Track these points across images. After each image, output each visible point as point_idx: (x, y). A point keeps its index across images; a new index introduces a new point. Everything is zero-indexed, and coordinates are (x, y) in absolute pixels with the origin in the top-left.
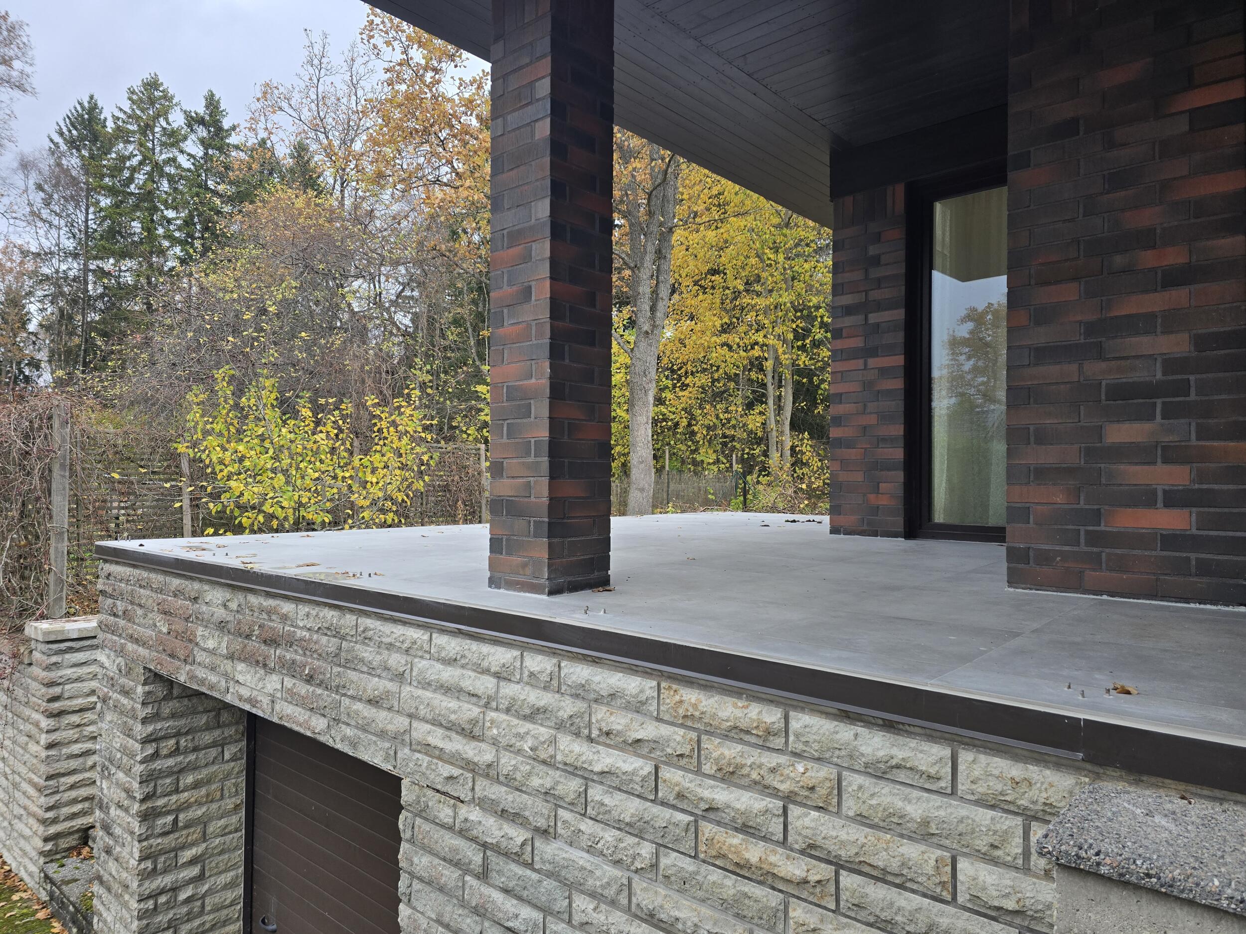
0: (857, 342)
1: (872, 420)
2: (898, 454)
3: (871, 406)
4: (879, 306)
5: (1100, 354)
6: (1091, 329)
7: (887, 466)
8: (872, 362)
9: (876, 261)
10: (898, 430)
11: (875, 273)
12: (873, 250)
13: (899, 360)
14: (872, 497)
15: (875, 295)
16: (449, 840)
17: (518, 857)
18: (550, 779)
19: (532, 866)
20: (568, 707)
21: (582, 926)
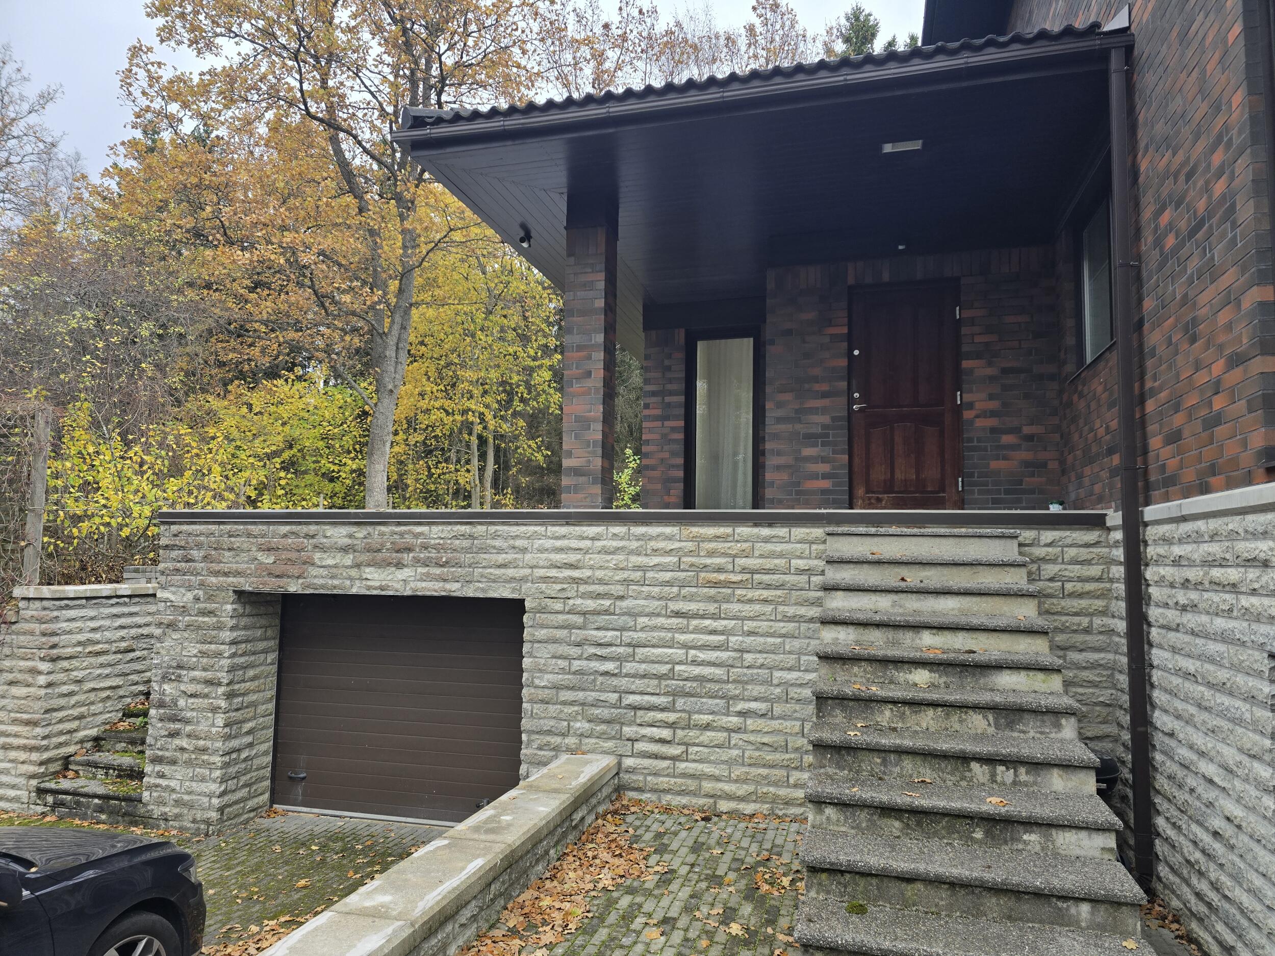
0: (658, 412)
1: (666, 455)
2: (680, 474)
3: (666, 448)
4: (671, 393)
5: (800, 422)
6: (797, 411)
7: (675, 480)
8: (667, 423)
9: (669, 368)
10: (680, 461)
11: (669, 375)
12: (667, 363)
13: (681, 423)
14: (666, 497)
15: (669, 387)
16: (561, 617)
17: (607, 612)
18: (625, 575)
19: (614, 614)
20: (634, 545)
21: (642, 629)
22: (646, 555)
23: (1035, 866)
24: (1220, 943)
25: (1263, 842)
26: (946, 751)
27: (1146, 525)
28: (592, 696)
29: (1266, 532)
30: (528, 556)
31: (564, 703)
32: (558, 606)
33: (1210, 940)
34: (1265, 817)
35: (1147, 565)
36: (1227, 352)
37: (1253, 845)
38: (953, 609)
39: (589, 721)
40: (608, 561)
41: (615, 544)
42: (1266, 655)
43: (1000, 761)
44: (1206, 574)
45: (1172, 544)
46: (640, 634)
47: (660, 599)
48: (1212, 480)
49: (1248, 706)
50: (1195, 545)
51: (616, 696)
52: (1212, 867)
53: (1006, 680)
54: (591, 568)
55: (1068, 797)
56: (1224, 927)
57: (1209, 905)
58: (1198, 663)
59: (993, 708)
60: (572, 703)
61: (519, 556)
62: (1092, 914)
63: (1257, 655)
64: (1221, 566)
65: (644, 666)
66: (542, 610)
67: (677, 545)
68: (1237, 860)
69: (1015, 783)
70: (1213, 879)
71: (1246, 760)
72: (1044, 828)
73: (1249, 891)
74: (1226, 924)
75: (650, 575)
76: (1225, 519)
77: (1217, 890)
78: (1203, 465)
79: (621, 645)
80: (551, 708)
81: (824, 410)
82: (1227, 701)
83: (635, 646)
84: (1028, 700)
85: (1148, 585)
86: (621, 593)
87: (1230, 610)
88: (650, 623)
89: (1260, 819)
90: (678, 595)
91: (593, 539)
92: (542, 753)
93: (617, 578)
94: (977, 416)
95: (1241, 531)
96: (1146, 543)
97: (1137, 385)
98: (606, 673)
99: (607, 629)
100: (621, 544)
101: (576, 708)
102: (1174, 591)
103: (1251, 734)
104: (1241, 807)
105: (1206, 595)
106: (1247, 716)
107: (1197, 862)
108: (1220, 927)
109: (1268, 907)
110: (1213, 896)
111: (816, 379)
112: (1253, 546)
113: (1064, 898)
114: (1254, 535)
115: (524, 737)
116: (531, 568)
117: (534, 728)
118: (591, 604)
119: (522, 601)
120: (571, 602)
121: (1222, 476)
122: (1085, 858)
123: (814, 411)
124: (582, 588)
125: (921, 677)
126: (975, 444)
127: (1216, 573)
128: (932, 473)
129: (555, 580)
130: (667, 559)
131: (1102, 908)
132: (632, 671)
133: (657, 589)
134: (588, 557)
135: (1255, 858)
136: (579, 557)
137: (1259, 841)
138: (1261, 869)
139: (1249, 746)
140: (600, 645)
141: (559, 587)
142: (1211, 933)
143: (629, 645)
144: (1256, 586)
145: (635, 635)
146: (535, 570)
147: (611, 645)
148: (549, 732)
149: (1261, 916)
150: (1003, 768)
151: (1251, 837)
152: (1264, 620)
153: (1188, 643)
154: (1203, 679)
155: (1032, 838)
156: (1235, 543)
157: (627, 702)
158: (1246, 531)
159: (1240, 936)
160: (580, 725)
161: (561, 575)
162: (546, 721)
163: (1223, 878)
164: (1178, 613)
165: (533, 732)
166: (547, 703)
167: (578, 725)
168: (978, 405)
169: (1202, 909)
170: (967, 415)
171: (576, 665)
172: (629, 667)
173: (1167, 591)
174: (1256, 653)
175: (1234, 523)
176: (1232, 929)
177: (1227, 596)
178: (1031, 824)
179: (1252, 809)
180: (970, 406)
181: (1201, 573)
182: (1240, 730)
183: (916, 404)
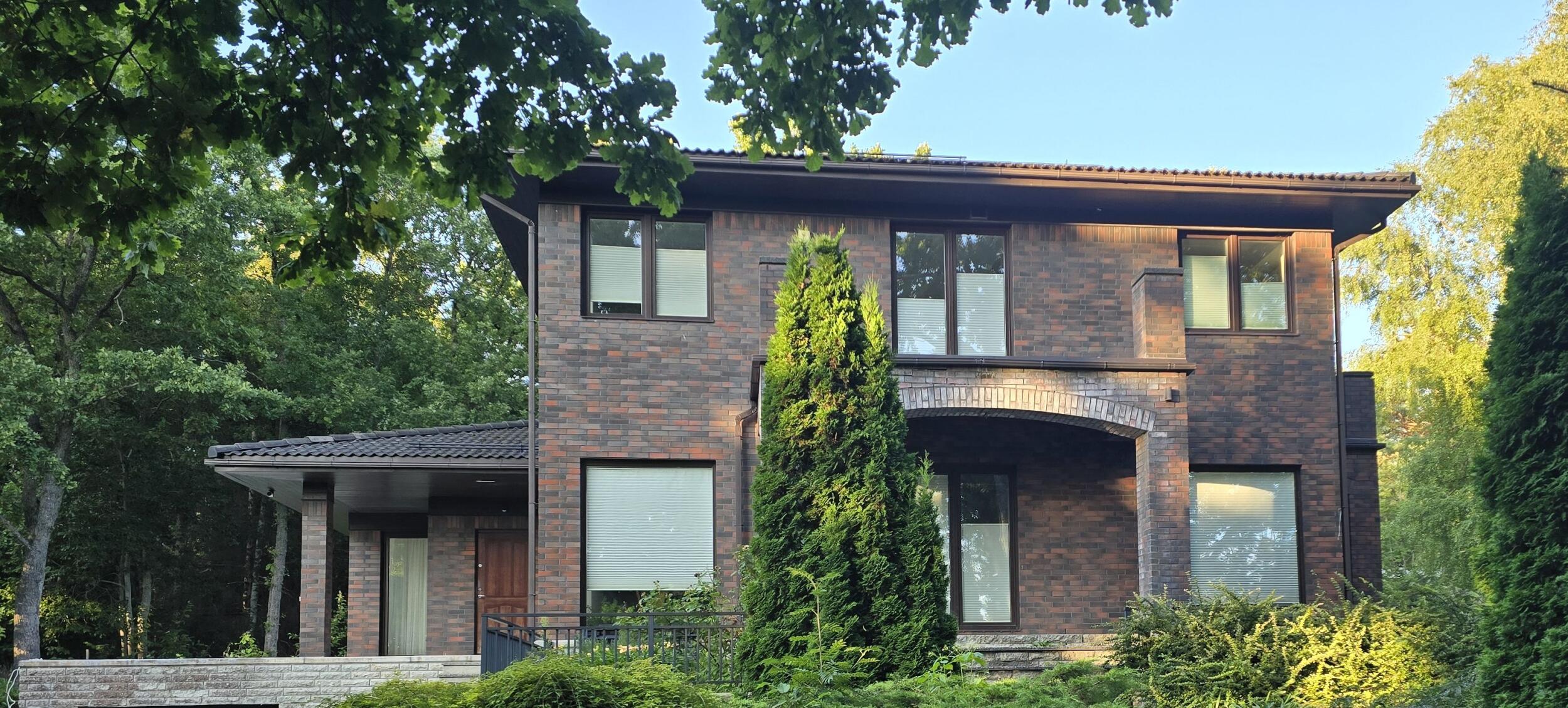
0: (360, 587)
1: (366, 616)
2: (377, 629)
3: (366, 611)
5: (446, 603)
7: (372, 634)
8: (367, 595)
9: (368, 557)
10: (377, 620)
12: (367, 553)
13: (378, 595)
14: (366, 646)
15: (368, 569)
18: (339, 689)
22: (351, 679)
30: (280, 682)
40: (329, 683)
41: (333, 673)
54: (318, 687)
61: (275, 680)
67: (368, 673)
75: (353, 688)
81: (461, 598)
86: (336, 699)
93: (334, 691)
100: (336, 673)
111: (457, 580)
123: (456, 598)
124: (313, 698)
130: (362, 681)
134: (316, 680)
136: (312, 680)
146: (285, 688)
161: (300, 690)
183: (512, 595)
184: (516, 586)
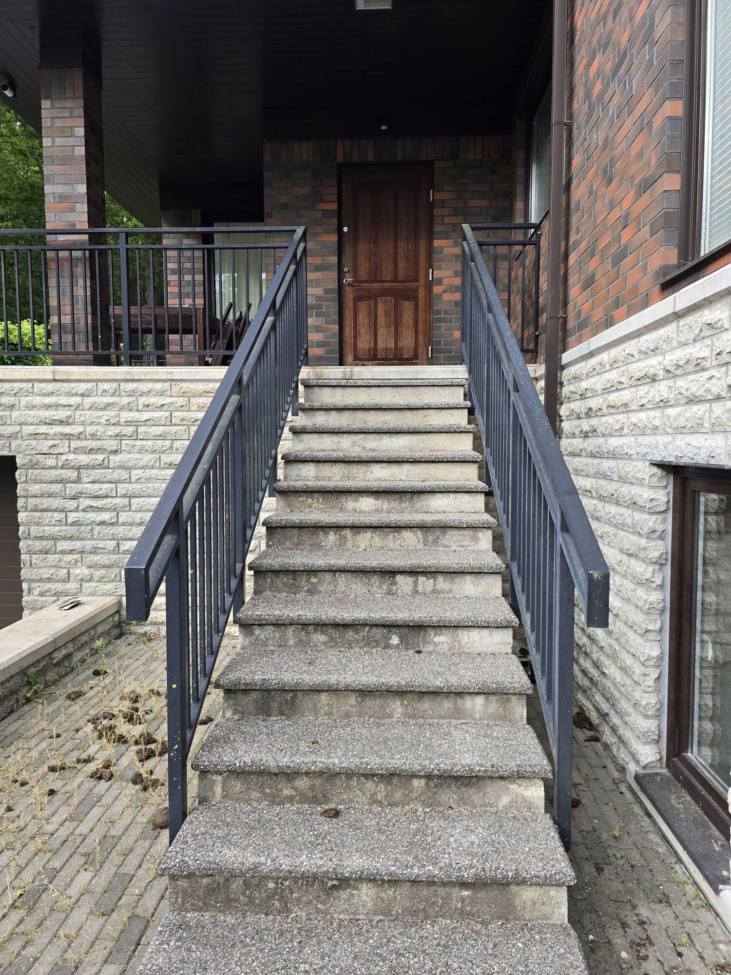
16: (54, 472)
17: (101, 466)
18: (118, 430)
19: (108, 468)
20: (125, 400)
21: (137, 481)
22: (138, 410)
23: (440, 666)
24: (598, 710)
25: (635, 627)
26: (374, 567)
27: (563, 368)
28: (89, 545)
29: (657, 348)
30: (15, 414)
31: (63, 552)
32: (51, 462)
33: (591, 707)
34: (637, 606)
35: (561, 404)
36: (637, 181)
37: (625, 629)
38: (403, 447)
39: (89, 567)
40: (100, 417)
41: (106, 400)
42: (647, 464)
43: (422, 572)
44: (605, 400)
45: (581, 380)
46: (135, 486)
47: (153, 452)
48: (616, 313)
49: (630, 512)
50: (598, 377)
51: (114, 543)
52: (595, 649)
53: (439, 502)
54: (83, 423)
55: (477, 599)
56: (601, 698)
57: (591, 680)
58: (594, 480)
59: (423, 527)
60: (71, 552)
61: (7, 413)
62: (485, 705)
63: (640, 465)
64: (617, 390)
65: (139, 515)
66: (33, 466)
67: (168, 400)
68: (614, 643)
69: (434, 591)
70: (595, 659)
71: (625, 558)
72: (451, 629)
73: (621, 668)
74: (603, 695)
75: (142, 429)
76: (623, 346)
77: (598, 667)
78: (610, 300)
79: (116, 496)
80: (50, 557)
81: (318, 284)
82: (612, 509)
83: (130, 497)
84: (452, 518)
85: (562, 421)
86: (115, 448)
87: (622, 429)
88: (144, 475)
89: (633, 608)
90: (171, 448)
91: (82, 395)
92: (43, 599)
93: (110, 433)
94: (444, 292)
95: (635, 353)
96: (562, 384)
97: (563, 244)
98: (103, 523)
99: (102, 482)
100: (112, 400)
101: (75, 556)
102: (580, 421)
103: (630, 536)
104: (619, 599)
105: (603, 419)
106: (629, 521)
107: (584, 645)
108: (598, 697)
109: (635, 682)
110: (594, 672)
112: (645, 364)
113: (460, 694)
114: (645, 354)
115: (25, 586)
116: (20, 424)
117: (34, 577)
118: (84, 459)
119: (13, 459)
120: (64, 457)
121: (625, 307)
122: (486, 654)
124: (74, 444)
125: (367, 503)
126: (443, 316)
127: (613, 398)
128: (407, 341)
129: (46, 436)
130: (158, 414)
131: (493, 698)
132: (129, 520)
133: (149, 443)
134: (78, 413)
135: (627, 641)
136: (69, 413)
137: (631, 627)
138: (631, 651)
139: (628, 546)
140: (97, 497)
141: (51, 443)
142: (591, 702)
143: (124, 496)
144: (644, 401)
145: (131, 487)
146: (24, 427)
147: (107, 497)
148: (49, 580)
149: (629, 689)
150: (424, 579)
151: (626, 623)
152: (649, 432)
153: (587, 465)
154: (597, 493)
155: (442, 639)
156: (630, 366)
157: (126, 548)
158: (640, 352)
159: (613, 705)
160: (80, 571)
161: (52, 432)
162: (45, 570)
163: (603, 658)
164: (581, 440)
165: (33, 581)
166: (46, 553)
167: (77, 571)
168: (445, 281)
169: (586, 683)
170: (437, 289)
171: (72, 517)
172: (123, 517)
173: (576, 423)
174: (640, 464)
175: (631, 347)
176: (607, 699)
177: (620, 417)
178: (440, 627)
179: (628, 600)
180: (440, 281)
181: (601, 400)
182: (621, 533)
183: (395, 279)
184: (402, 265)
